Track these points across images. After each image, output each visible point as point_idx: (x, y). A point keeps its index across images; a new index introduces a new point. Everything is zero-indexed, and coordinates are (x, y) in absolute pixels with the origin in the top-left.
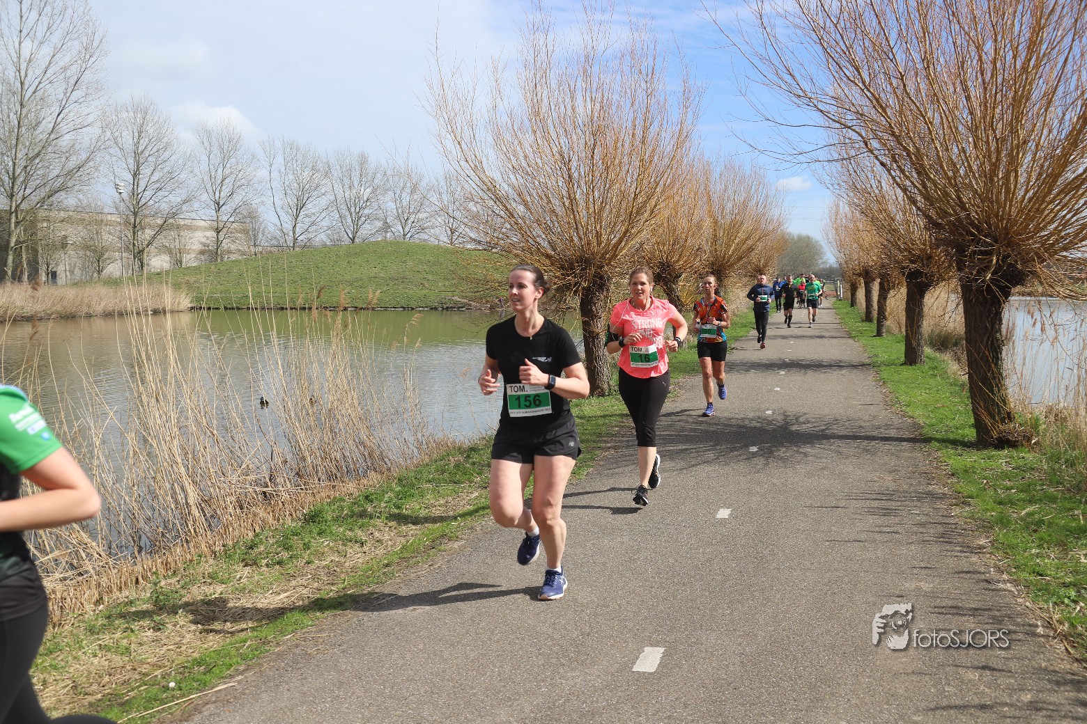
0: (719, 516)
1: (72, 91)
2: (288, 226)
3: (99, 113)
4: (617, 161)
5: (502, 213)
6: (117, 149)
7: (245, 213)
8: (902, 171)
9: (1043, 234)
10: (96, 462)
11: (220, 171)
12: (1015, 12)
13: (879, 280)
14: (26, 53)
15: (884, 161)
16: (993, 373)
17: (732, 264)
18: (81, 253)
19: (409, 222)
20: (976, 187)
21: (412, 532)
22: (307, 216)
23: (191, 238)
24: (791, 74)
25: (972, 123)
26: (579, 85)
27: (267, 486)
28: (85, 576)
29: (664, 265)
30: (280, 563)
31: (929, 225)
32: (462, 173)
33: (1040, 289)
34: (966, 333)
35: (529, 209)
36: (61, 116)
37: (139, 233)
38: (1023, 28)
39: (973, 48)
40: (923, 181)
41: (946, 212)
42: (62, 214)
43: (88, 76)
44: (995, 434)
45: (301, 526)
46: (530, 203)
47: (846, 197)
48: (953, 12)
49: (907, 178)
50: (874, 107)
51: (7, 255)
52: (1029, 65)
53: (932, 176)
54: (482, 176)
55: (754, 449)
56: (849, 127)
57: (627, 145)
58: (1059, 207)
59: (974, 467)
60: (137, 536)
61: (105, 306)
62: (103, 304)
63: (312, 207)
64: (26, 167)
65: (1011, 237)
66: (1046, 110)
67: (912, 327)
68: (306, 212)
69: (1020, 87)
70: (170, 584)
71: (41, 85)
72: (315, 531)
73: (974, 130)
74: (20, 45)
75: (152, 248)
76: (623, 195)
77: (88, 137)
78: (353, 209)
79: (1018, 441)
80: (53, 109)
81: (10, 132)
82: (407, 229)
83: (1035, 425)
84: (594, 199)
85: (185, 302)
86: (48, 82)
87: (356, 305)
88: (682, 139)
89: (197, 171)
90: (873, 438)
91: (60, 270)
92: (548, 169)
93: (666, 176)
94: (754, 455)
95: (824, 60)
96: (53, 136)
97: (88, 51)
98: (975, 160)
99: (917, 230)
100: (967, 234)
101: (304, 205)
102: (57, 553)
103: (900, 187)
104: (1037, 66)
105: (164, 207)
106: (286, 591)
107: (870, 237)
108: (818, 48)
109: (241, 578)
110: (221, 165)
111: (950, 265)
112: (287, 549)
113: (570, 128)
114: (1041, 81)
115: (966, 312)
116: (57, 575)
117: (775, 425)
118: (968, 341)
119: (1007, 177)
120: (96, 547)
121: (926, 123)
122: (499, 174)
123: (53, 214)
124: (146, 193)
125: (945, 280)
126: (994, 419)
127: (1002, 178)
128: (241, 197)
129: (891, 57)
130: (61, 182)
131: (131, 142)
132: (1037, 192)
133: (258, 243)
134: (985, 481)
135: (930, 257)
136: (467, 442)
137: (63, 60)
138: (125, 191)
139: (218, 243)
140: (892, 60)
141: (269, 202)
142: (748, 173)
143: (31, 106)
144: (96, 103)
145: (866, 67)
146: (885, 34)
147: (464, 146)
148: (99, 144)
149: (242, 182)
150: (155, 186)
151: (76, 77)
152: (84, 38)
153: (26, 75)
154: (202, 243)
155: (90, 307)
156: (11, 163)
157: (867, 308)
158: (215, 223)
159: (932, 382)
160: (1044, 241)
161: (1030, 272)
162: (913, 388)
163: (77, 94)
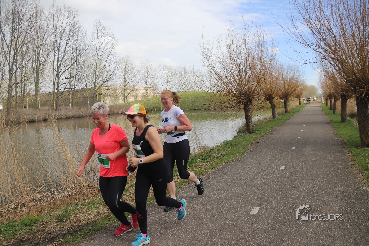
0: (281, 168)
6: (120, 70)
7: (153, 85)
11: (147, 74)
13: (333, 98)
14: (98, 47)
16: (366, 124)
18: (112, 97)
20: (359, 69)
22: (170, 85)
23: (139, 92)
29: (269, 95)
36: (106, 62)
37: (126, 92)
41: (350, 77)
42: (107, 87)
43: (113, 51)
44: (367, 143)
55: (294, 148)
56: (320, 53)
59: (360, 153)
62: (117, 111)
63: (171, 83)
64: (98, 76)
67: (343, 111)
71: (102, 55)
74: (97, 45)
75: (129, 95)
77: (113, 67)
78: (182, 83)
80: (104, 60)
81: (94, 67)
86: (103, 53)
89: (141, 74)
91: (107, 101)
96: (104, 67)
97: (113, 45)
100: (357, 83)
101: (169, 82)
105: (133, 84)
110: (147, 72)
115: (357, 106)
118: (358, 115)
122: (220, 71)
123: (104, 88)
124: (128, 81)
125: (351, 97)
126: (366, 138)
128: (152, 81)
129: (331, 31)
130: (106, 79)
131: (124, 67)
133: (157, 93)
134: (363, 157)
136: (211, 147)
137: (107, 47)
138: (122, 80)
139: (147, 93)
141: (160, 82)
143: (99, 60)
144: (115, 58)
148: (116, 69)
149: (152, 76)
150: (130, 79)
151: (110, 52)
152: (112, 42)
153: (98, 52)
154: (142, 94)
155: (113, 112)
156: (94, 75)
157: (330, 106)
158: (146, 88)
159: (349, 127)
162: (343, 129)
163: (110, 56)
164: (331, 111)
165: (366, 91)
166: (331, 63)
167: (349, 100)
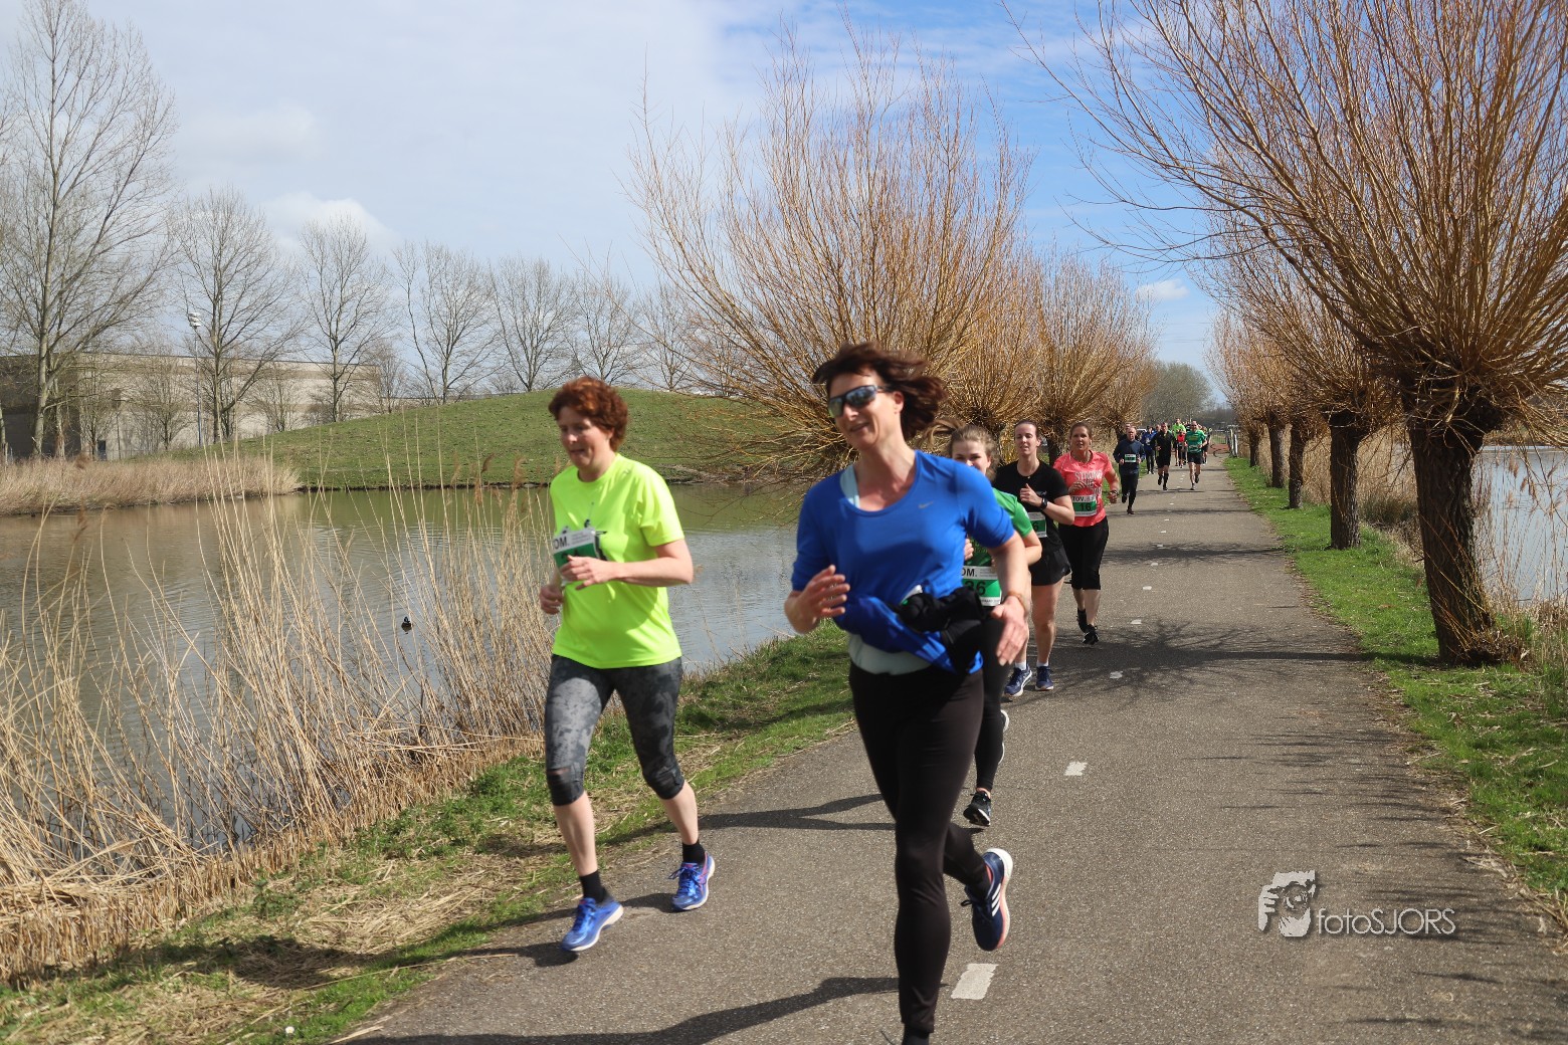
0: (1068, 773)
1: (127, 182)
2: (435, 370)
3: (165, 213)
4: (907, 267)
5: (744, 343)
6: (190, 265)
7: (373, 350)
8: (1320, 270)
9: (1525, 355)
10: (171, 713)
11: (337, 291)
12: (1474, 39)
13: (1289, 427)
14: (60, 131)
15: (1292, 255)
16: (1460, 557)
17: (1078, 410)
18: (141, 413)
19: (610, 358)
20: (1426, 289)
21: (626, 805)
22: (463, 354)
23: (296, 389)
24: (1154, 135)
25: (1418, 198)
26: (850, 157)
27: (416, 744)
28: (158, 877)
29: (979, 412)
30: (438, 853)
31: (1361, 344)
32: (685, 287)
33: (1525, 435)
34: (1419, 500)
35: (783, 337)
36: (111, 219)
37: (223, 383)
38: (1487, 60)
39: (1415, 91)
40: (1350, 283)
41: (1384, 327)
42: (113, 359)
43: (148, 162)
44: (1467, 647)
45: (468, 800)
46: (785, 330)
47: (1238, 307)
48: (1385, 40)
49: (1326, 278)
50: (1276, 178)
51: (36, 419)
52: (1497, 113)
53: (1363, 275)
54: (714, 291)
55: (1117, 675)
56: (1241, 209)
57: (921, 242)
58: (1548, 316)
59: (1437, 694)
60: (230, 817)
61: (176, 488)
62: (172, 488)
63: (469, 341)
64: (61, 293)
65: (1481, 359)
66: (1525, 177)
67: (1340, 494)
68: (460, 349)
69: (1485, 145)
70: (281, 887)
71: (82, 177)
72: (488, 806)
73: (1421, 209)
74: (52, 121)
75: (241, 406)
76: (918, 314)
77: (150, 246)
78: (528, 343)
79: (1496, 656)
80: (99, 209)
81: (38, 245)
82: (606, 371)
83: (1524, 632)
84: (876, 321)
85: (291, 481)
86: (91, 171)
87: (537, 481)
88: (1000, 230)
89: (304, 293)
90: (1289, 656)
91: (111, 438)
92: (810, 279)
93: (978, 284)
94: (1118, 683)
95: (1202, 113)
96: (99, 248)
97: (147, 127)
98: (1425, 251)
99: (1342, 352)
100: (1416, 357)
101: (458, 338)
102: (116, 846)
103: (1318, 293)
104: (1509, 115)
105: (260, 346)
106: (447, 893)
107: (1273, 367)
108: (1194, 97)
109: (382, 875)
110: (339, 284)
111: (1394, 402)
112: (448, 833)
113: (839, 219)
114: (1516, 134)
115: (1417, 470)
116: (118, 877)
117: (1145, 639)
118: (1423, 511)
119: (1471, 275)
120: (174, 835)
121: (1351, 200)
122: (739, 288)
123: (100, 360)
124: (232, 326)
125: (1383, 425)
126: (1465, 625)
127: (1464, 276)
128: (367, 328)
129: (1298, 107)
130: (112, 313)
131: (209, 253)
132: (1515, 295)
133: (393, 393)
134: (1454, 715)
135: (1363, 392)
136: (701, 674)
137: (112, 140)
138: (203, 324)
139: (337, 394)
140: (1299, 112)
141: (410, 336)
142: (1096, 277)
143: (68, 206)
144: (159, 199)
145: (1262, 122)
146: (1288, 74)
147: (688, 249)
148: (165, 258)
149: (369, 306)
150: (248, 315)
151: (131, 164)
152: (143, 109)
153: (61, 163)
154: (312, 396)
155: (154, 490)
156: (39, 288)
157: (1275, 467)
158: (331, 367)
159: (1373, 572)
160: (1528, 366)
161: (1510, 410)
162: (1344, 581)
163: (132, 188)
164: (1276, 491)
165: (1461, 395)
166: (1291, 261)
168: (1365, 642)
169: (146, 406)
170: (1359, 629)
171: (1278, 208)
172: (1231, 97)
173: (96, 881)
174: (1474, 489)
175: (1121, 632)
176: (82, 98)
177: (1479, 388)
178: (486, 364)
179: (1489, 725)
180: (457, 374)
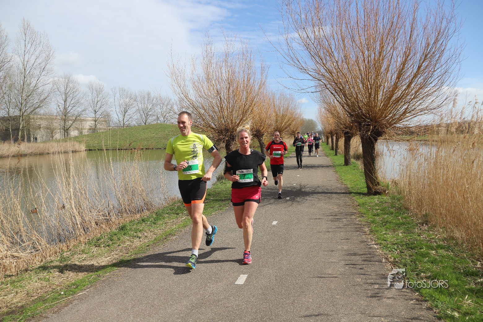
0: (273, 224)
1: (43, 71)
2: (121, 119)
6: (59, 92)
7: (105, 114)
8: (339, 96)
9: (387, 118)
11: (96, 99)
13: (335, 135)
14: (26, 59)
16: (372, 168)
18: (46, 130)
23: (86, 124)
24: (298, 61)
29: (257, 131)
30: (108, 246)
34: (363, 154)
36: (38, 81)
37: (67, 123)
39: (361, 53)
40: (346, 100)
41: (355, 111)
42: (39, 116)
43: (47, 67)
44: (373, 190)
45: (118, 232)
49: (341, 98)
50: (328, 72)
51: (19, 131)
54: (188, 99)
55: (288, 198)
56: (320, 80)
58: (392, 109)
59: (366, 202)
62: (53, 149)
63: (130, 112)
64: (26, 100)
65: (377, 119)
67: (346, 152)
68: (127, 114)
70: (68, 254)
71: (32, 70)
72: (123, 233)
74: (24, 56)
75: (71, 128)
77: (48, 88)
78: (145, 112)
79: (381, 192)
80: (35, 78)
81: (20, 87)
82: (165, 120)
83: (388, 186)
85: (83, 147)
86: (34, 68)
87: (147, 148)
88: (261, 85)
89: (87, 99)
90: (332, 193)
91: (38, 137)
94: (289, 200)
95: (310, 56)
96: (35, 88)
97: (48, 57)
100: (362, 118)
101: (127, 111)
103: (338, 102)
105: (76, 113)
106: (109, 256)
108: (307, 51)
109: (93, 252)
110: (96, 97)
111: (357, 130)
112: (112, 240)
113: (220, 81)
115: (363, 146)
117: (296, 189)
118: (364, 156)
119: (374, 99)
120: (43, 240)
121: (346, 78)
123: (35, 117)
124: (69, 108)
126: (373, 185)
128: (103, 108)
130: (38, 105)
131: (63, 89)
132: (385, 103)
133: (110, 125)
134: (369, 207)
137: (39, 61)
138: (62, 107)
139: (96, 125)
140: (333, 56)
141: (115, 110)
143: (28, 77)
144: (51, 75)
148: (52, 90)
149: (104, 103)
150: (73, 105)
151: (44, 67)
152: (47, 53)
153: (26, 67)
154: (89, 126)
156: (21, 99)
157: (332, 145)
158: (94, 119)
159: (354, 172)
160: (387, 121)
161: (384, 132)
162: (347, 174)
163: (44, 73)
164: (332, 151)
165: (372, 128)
166: (332, 93)
167: (353, 138)
168: (351, 189)
169: (48, 128)
170: (349, 186)
171: (329, 80)
172: (316, 52)
173: (21, 252)
174: (376, 152)
175: (290, 187)
176: (32, 50)
177: (376, 126)
178: (134, 118)
179: (377, 210)
180: (127, 120)
